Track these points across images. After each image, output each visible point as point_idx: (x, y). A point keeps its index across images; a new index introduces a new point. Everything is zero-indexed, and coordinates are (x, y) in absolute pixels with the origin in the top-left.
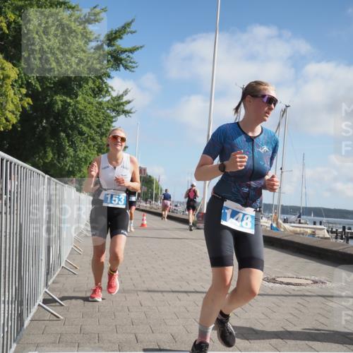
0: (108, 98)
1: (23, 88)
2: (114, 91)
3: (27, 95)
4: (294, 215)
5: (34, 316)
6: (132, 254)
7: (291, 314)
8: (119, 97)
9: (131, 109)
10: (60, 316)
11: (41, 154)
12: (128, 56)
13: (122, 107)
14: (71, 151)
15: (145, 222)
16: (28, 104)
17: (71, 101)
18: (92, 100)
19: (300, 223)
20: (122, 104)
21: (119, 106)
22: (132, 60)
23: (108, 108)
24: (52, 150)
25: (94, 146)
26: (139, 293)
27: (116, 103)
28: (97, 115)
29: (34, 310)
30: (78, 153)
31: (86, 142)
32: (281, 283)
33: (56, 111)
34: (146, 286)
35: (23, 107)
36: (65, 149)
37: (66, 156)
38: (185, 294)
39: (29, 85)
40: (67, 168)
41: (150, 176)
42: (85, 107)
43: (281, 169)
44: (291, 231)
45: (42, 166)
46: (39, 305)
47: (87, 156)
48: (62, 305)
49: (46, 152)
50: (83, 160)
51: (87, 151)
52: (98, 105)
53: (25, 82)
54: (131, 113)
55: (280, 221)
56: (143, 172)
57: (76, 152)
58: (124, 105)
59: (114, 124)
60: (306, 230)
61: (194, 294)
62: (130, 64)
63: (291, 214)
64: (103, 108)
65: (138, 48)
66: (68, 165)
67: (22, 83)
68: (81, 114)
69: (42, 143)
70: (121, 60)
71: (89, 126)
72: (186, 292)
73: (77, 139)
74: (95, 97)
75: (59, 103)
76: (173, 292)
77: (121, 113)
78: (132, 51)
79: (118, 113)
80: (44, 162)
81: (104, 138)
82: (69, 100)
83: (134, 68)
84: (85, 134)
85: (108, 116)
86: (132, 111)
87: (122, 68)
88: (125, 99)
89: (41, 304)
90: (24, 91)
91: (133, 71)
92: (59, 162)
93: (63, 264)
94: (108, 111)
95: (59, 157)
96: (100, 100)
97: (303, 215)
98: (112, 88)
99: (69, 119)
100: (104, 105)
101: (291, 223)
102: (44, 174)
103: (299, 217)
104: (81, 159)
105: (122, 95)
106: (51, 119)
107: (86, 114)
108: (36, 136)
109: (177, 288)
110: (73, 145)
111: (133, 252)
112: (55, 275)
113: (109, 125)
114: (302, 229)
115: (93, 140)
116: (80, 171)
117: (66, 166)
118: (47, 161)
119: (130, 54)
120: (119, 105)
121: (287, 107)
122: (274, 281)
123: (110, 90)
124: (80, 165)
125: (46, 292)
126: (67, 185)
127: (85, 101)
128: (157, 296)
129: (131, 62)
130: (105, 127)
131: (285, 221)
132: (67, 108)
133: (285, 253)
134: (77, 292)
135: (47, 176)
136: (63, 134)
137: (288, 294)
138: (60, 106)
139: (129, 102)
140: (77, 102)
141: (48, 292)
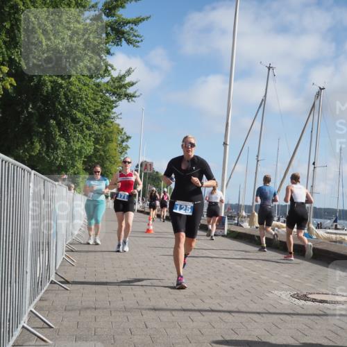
0: (107, 79)
1: (4, 65)
2: (115, 70)
3: (9, 74)
4: (330, 219)
5: (16, 341)
6: (136, 265)
7: (325, 337)
8: (121, 78)
9: (135, 92)
10: (48, 340)
11: (26, 146)
12: (132, 28)
13: (124, 89)
14: (63, 143)
15: (151, 228)
16: (11, 85)
17: (63, 82)
18: (87, 81)
19: (336, 228)
20: (124, 86)
21: (120, 89)
22: (136, 34)
23: (107, 91)
24: (40, 141)
25: (90, 136)
26: (144, 312)
27: (117, 84)
28: (95, 100)
29: (17, 333)
30: (72, 144)
31: (82, 131)
32: (314, 300)
33: (45, 94)
34: (152, 304)
35: (4, 89)
36: (54, 139)
37: (56, 147)
38: (198, 314)
39: (11, 62)
40: (58, 163)
41: (157, 172)
42: (80, 90)
43: (314, 164)
44: (325, 239)
45: (28, 160)
46: (23, 327)
47: (82, 148)
48: (51, 327)
49: (32, 143)
50: (77, 152)
51: (82, 143)
52: (94, 87)
53: (7, 59)
54: (135, 97)
55: (312, 226)
56: (149, 167)
57: (69, 143)
58: (126, 88)
59: (114, 110)
60: (343, 237)
61: (210, 313)
62: (134, 38)
63: (326, 218)
64: (101, 91)
65: (143, 19)
66: (60, 159)
67: (4, 60)
68: (74, 98)
69: (28, 132)
70: (123, 33)
71: (84, 111)
72: (200, 311)
73: (70, 127)
74: (91, 77)
75: (49, 84)
76: (184, 310)
77: (122, 97)
78: (136, 22)
79: (120, 97)
80: (31, 156)
81: (103, 127)
82: (60, 81)
83: (139, 42)
84: (79, 122)
85: (108, 100)
86: (136, 94)
87: (124, 42)
88: (128, 80)
89: (26, 325)
90: (5, 69)
91: (138, 47)
92: (48, 155)
93: (53, 278)
94: (107, 94)
95: (48, 149)
96: (98, 81)
97: (340, 219)
98: (112, 66)
99: (60, 103)
100: (102, 87)
101: (325, 228)
102: (30, 170)
103: (335, 221)
104: (75, 152)
105: (124, 76)
106: (39, 104)
107: (81, 99)
108: (21, 124)
109: (190, 307)
110: (65, 134)
111: (137, 263)
112: (43, 291)
113: (109, 111)
114: (338, 236)
115: (89, 129)
116: (73, 166)
117: (57, 159)
118: (33, 153)
119: (133, 26)
120: (120, 87)
121: (321, 89)
122: (305, 298)
123: (109, 68)
124: (73, 159)
125: (31, 311)
126: (57, 183)
127: (79, 81)
128: (165, 316)
129: (134, 36)
130: (103, 114)
131: (319, 226)
132: (57, 90)
133: (320, 265)
134: (69, 310)
135: (33, 172)
136: (52, 122)
137: (321, 313)
138: (50, 88)
139: (132, 84)
140: (70, 83)
141: (34, 311)
